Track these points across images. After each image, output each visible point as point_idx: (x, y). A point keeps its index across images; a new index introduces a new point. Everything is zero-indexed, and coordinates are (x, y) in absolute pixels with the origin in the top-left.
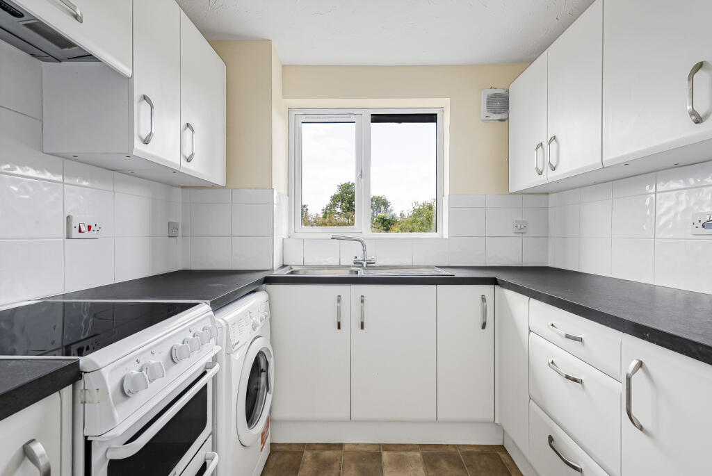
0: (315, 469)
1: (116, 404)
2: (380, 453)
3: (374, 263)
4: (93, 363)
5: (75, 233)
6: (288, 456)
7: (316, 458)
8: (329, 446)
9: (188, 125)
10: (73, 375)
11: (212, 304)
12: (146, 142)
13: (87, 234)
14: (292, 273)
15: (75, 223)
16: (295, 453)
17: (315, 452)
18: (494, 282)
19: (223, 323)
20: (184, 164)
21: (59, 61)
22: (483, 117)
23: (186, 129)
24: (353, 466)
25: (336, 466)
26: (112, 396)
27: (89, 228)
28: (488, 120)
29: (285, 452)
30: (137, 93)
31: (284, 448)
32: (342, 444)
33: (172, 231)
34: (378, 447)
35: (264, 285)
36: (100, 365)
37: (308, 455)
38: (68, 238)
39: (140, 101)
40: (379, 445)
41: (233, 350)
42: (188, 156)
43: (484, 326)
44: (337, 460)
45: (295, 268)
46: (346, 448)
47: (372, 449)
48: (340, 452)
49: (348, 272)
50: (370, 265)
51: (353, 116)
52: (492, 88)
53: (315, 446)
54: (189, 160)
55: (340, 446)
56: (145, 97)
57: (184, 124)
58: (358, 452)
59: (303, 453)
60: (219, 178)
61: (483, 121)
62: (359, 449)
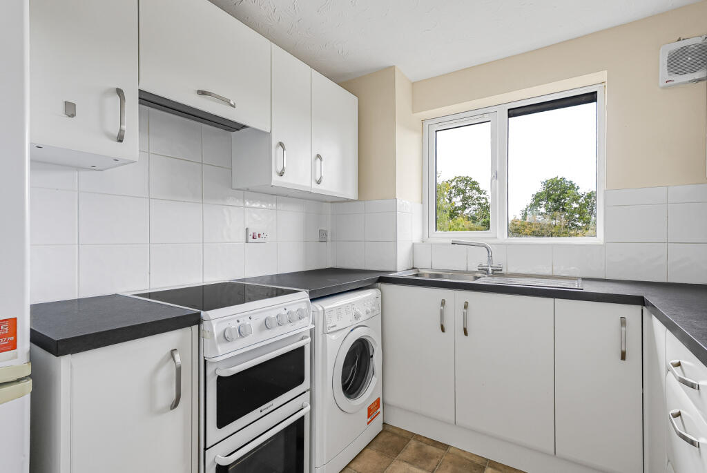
0: (414, 457)
1: (219, 343)
2: (484, 467)
3: (501, 270)
4: (208, 316)
5: (250, 239)
6: (396, 438)
7: (419, 448)
8: (435, 443)
9: (318, 156)
10: (196, 320)
11: (310, 293)
12: (281, 175)
13: (258, 240)
14: (417, 275)
15: (251, 233)
16: (403, 437)
17: (420, 443)
18: (640, 301)
19: (320, 309)
20: (315, 185)
21: (238, 130)
22: (662, 83)
23: (316, 159)
24: (450, 467)
25: (434, 462)
26: (217, 338)
27: (259, 235)
28: (670, 86)
29: (395, 434)
30: (275, 142)
31: (396, 431)
32: (449, 446)
33: (323, 237)
34: (484, 461)
35: (379, 284)
36: (211, 318)
37: (413, 444)
38: (247, 242)
39: (277, 147)
40: (487, 460)
41: (328, 331)
42: (318, 179)
43: (623, 356)
44: (437, 457)
45: (422, 271)
46: (451, 450)
47: (477, 461)
48: (443, 451)
49: (472, 277)
50: (497, 272)
51: (486, 116)
52: (679, 40)
53: (423, 439)
54: (319, 183)
55: (446, 447)
56: (281, 144)
57: (314, 155)
58: (461, 457)
59: (409, 440)
60: (351, 193)
61: (664, 88)
62: (463, 455)
